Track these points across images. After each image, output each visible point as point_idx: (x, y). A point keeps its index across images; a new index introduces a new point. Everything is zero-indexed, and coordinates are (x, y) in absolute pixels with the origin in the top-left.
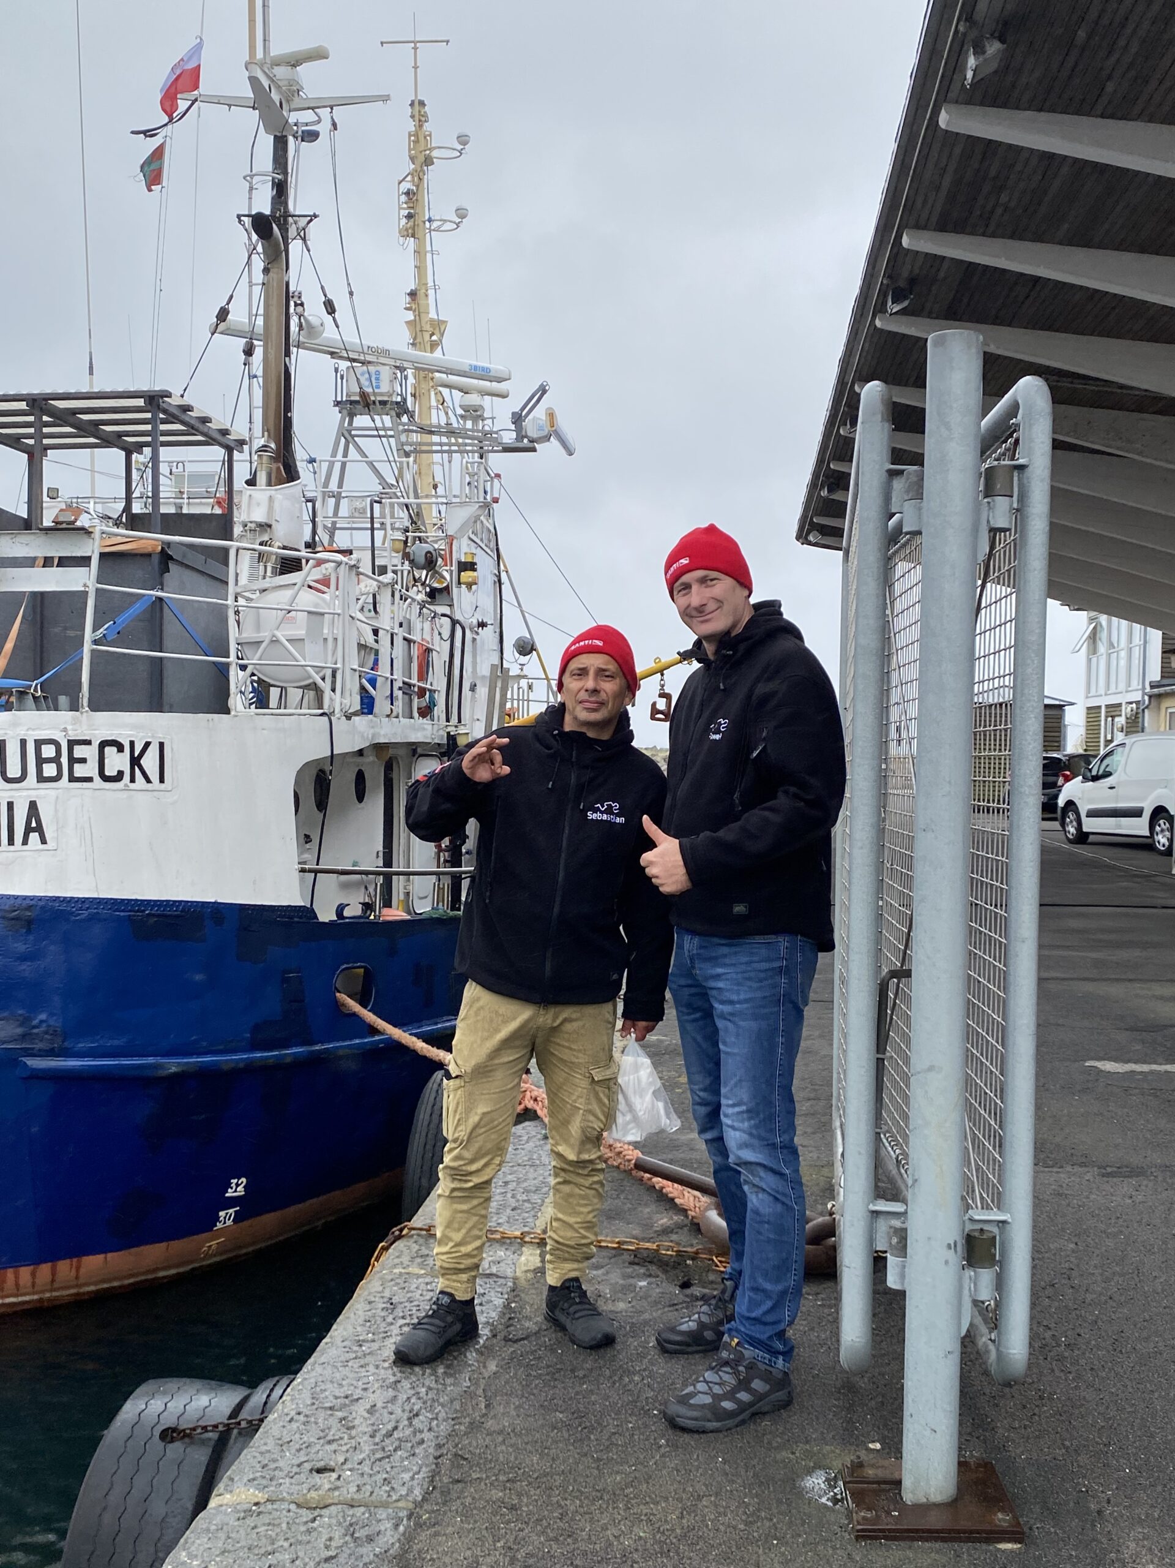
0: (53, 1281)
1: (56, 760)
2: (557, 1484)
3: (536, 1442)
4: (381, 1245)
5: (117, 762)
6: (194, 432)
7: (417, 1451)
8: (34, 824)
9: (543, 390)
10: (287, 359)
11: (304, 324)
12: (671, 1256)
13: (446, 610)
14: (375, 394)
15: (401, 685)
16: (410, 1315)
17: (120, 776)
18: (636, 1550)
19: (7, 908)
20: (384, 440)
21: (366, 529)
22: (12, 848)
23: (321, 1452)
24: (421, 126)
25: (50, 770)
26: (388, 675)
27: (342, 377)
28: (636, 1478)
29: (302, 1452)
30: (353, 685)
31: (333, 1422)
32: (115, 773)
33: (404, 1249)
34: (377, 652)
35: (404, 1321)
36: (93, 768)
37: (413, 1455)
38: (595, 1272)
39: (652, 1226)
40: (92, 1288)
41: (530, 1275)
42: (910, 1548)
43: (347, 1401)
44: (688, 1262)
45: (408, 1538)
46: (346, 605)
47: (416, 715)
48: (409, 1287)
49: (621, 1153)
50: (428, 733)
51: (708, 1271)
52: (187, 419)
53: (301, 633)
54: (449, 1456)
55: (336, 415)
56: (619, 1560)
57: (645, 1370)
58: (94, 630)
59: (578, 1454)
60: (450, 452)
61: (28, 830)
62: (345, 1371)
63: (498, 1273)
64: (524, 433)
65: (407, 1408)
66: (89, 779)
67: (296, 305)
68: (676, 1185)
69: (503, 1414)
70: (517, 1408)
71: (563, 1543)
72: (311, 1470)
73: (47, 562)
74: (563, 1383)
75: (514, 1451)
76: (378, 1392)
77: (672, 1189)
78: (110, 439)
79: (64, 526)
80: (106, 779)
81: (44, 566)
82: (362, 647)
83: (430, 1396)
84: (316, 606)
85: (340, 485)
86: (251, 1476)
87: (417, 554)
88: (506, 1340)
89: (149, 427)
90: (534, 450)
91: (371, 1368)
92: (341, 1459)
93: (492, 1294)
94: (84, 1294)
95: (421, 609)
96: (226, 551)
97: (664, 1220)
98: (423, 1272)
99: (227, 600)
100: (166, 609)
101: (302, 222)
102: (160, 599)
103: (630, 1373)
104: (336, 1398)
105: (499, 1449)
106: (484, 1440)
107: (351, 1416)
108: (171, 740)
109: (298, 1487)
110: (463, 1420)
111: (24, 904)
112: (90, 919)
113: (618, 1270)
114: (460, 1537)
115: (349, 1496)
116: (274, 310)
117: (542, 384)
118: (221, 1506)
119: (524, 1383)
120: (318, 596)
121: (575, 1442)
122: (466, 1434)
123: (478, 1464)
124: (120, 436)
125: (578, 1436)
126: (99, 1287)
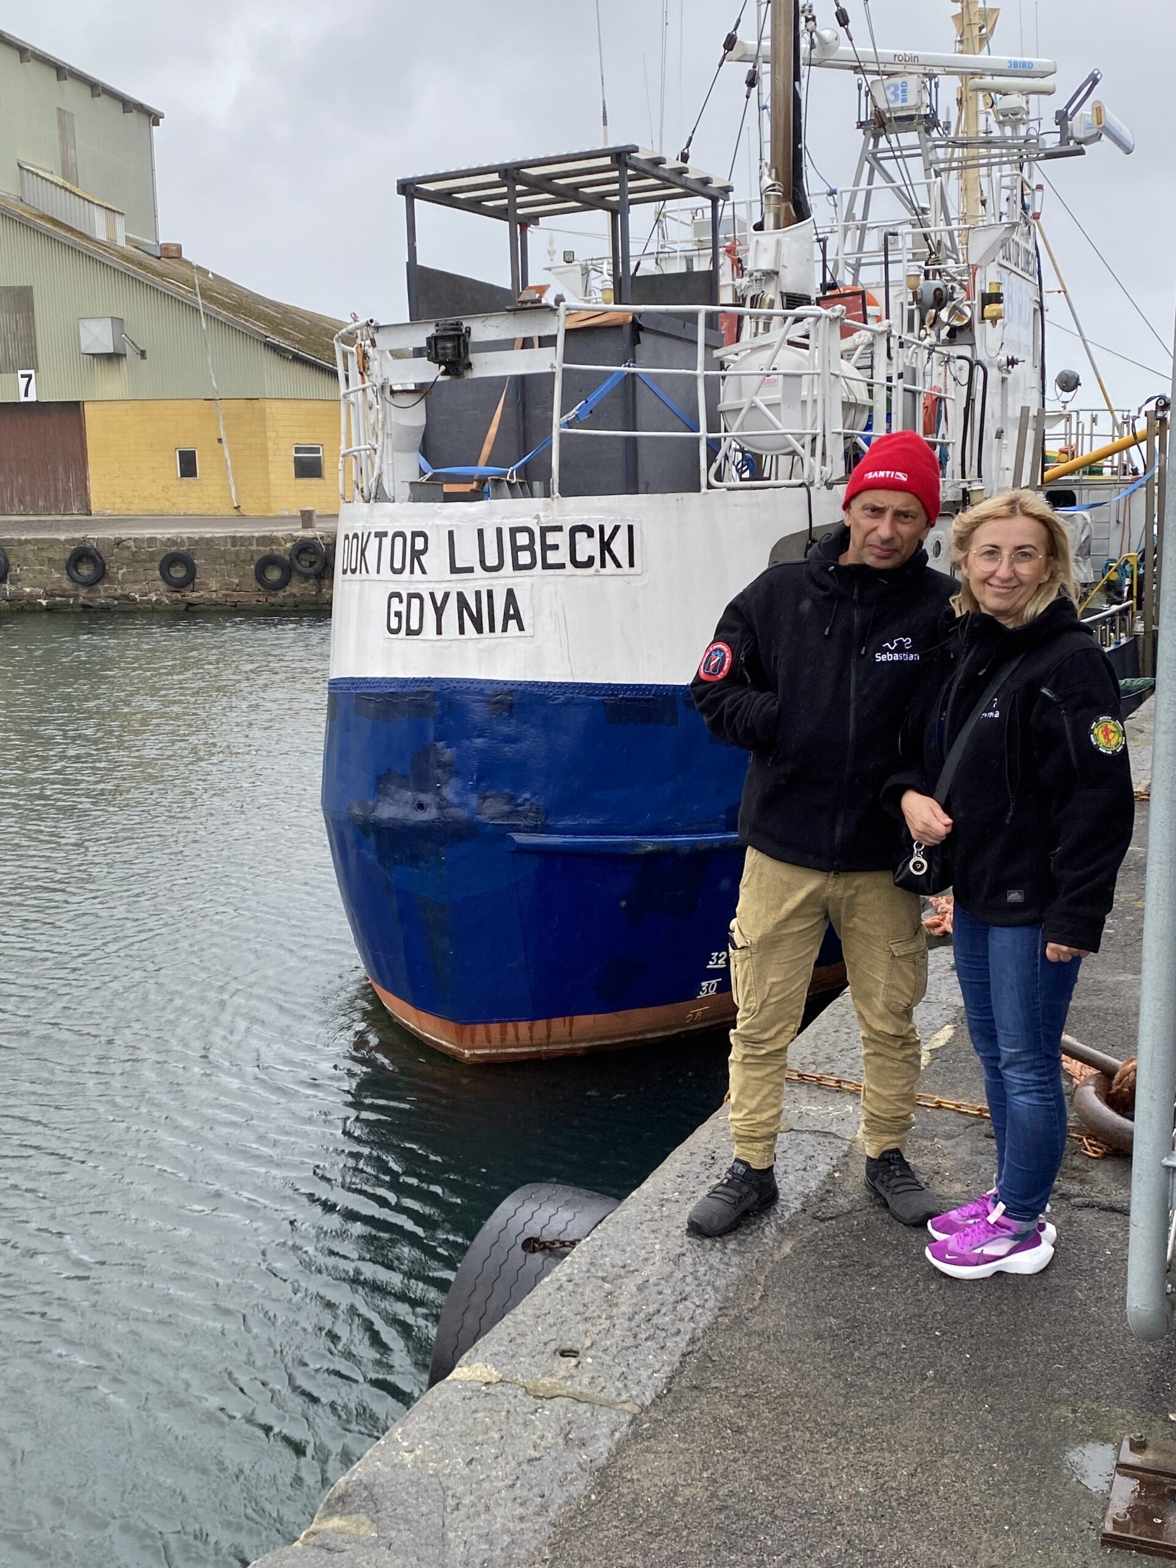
0: (549, 1036)
1: (530, 548)
2: (795, 1408)
3: (793, 1352)
5: (587, 547)
6: (668, 185)
7: (668, 1344)
8: (512, 612)
9: (1094, 80)
10: (797, 83)
11: (816, 40)
13: (965, 351)
14: (889, 110)
17: (590, 562)
18: (848, 1508)
19: (490, 692)
21: (879, 263)
22: (493, 634)
23: (573, 1330)
25: (524, 558)
27: (866, 94)
28: (882, 1414)
29: (555, 1328)
30: (837, 451)
31: (599, 1296)
32: (585, 559)
34: (871, 409)
36: (565, 556)
37: (662, 1348)
38: (943, 1142)
40: (583, 1045)
43: (623, 1272)
45: (620, 1449)
46: (826, 362)
52: (661, 173)
53: (776, 396)
54: (698, 1355)
55: (859, 137)
56: (822, 1518)
58: (564, 412)
59: (832, 1373)
60: (989, 165)
61: (507, 617)
62: (635, 1235)
63: (838, 1133)
64: (1069, 134)
65: (679, 1289)
66: (562, 566)
67: (807, 20)
69: (773, 1311)
70: (791, 1305)
71: (773, 1486)
72: (555, 1353)
73: (527, 343)
74: (852, 1280)
75: (765, 1360)
76: (658, 1265)
78: (591, 202)
79: (529, 305)
80: (577, 565)
81: (523, 348)
82: (848, 406)
83: (707, 1278)
84: (799, 366)
85: (865, 218)
86: (496, 1350)
87: (925, 293)
88: (815, 1217)
89: (617, 186)
90: (1081, 152)
91: (662, 1236)
92: (588, 1343)
93: (820, 1158)
94: (577, 1049)
95: (930, 354)
99: (696, 369)
100: (639, 385)
102: (634, 374)
104: (613, 1266)
105: (751, 1355)
106: (741, 1340)
107: (619, 1291)
108: (640, 522)
109: (534, 1370)
110: (732, 1312)
111: (506, 688)
112: (566, 703)
113: (969, 1143)
114: (669, 1458)
115: (579, 1388)
116: (782, 29)
117: (1093, 73)
118: (454, 1380)
119: (811, 1274)
120: (799, 353)
121: (834, 1358)
122: (729, 1328)
123: (724, 1369)
124: (603, 197)
125: (841, 1351)
126: (591, 1044)
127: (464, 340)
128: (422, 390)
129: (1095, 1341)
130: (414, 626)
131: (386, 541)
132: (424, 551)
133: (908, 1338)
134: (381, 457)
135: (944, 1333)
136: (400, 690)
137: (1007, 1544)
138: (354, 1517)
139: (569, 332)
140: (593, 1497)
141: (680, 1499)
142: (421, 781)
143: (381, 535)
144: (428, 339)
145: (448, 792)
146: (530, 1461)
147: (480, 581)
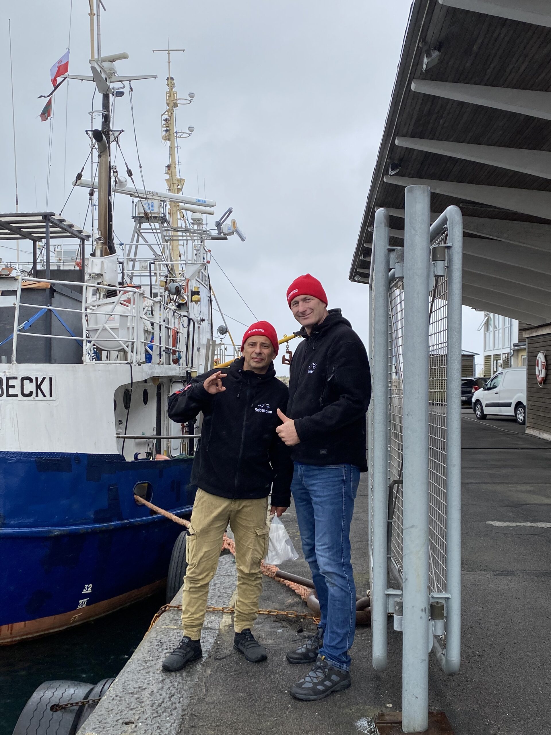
1: (1, 387)
2: (240, 727)
3: (230, 707)
4: (156, 615)
5: (29, 387)
6: (66, 232)
7: (173, 713)
9: (230, 211)
10: (110, 197)
11: (117, 181)
12: (293, 617)
13: (185, 313)
14: (151, 213)
15: (165, 349)
16: (170, 648)
17: (31, 394)
20: (156, 234)
23: (127, 714)
24: (172, 89)
26: (158, 344)
27: (136, 205)
28: (277, 723)
29: (118, 715)
30: (141, 349)
31: (133, 700)
32: (29, 393)
33: (167, 616)
34: (153, 334)
35: (167, 651)
36: (18, 390)
37: (171, 715)
38: (257, 626)
39: (284, 603)
40: (18, 638)
41: (227, 628)
43: (140, 690)
44: (302, 620)
46: (138, 312)
47: (172, 363)
48: (169, 635)
49: (269, 569)
50: (178, 371)
51: (311, 624)
52: (63, 226)
53: (117, 325)
54: (189, 715)
55: (133, 223)
57: (281, 672)
58: (19, 324)
59: (249, 712)
60: (187, 240)
62: (139, 676)
63: (212, 627)
64: (221, 231)
65: (169, 692)
66: (17, 396)
67: (114, 172)
68: (295, 584)
69: (214, 694)
70: (221, 691)
72: (122, 723)
74: (242, 679)
75: (219, 712)
76: (155, 685)
77: (293, 586)
78: (26, 236)
79: (4, 276)
80: (25, 395)
82: (146, 331)
83: (179, 686)
84: (124, 312)
85: (135, 256)
86: (94, 727)
87: (172, 288)
88: (216, 659)
89: (44, 230)
90: (226, 239)
91: (152, 674)
92: (137, 718)
93: (209, 637)
94: (14, 641)
95: (174, 313)
96: (81, 287)
97: (290, 600)
98: (176, 627)
99: (81, 310)
100: (53, 315)
101: (117, 134)
102: (50, 310)
103: (273, 673)
104: (135, 688)
105: (212, 711)
106: (205, 707)
107: (141, 697)
108: (55, 376)
110: (195, 698)
112: (16, 462)
113: (268, 625)
116: (103, 175)
117: (230, 208)
119: (224, 679)
120: (125, 308)
121: (248, 707)
122: (196, 704)
123: (202, 718)
124: (31, 234)
125: (250, 704)
126: (22, 638)
133: (275, 695)
139: (23, 290)
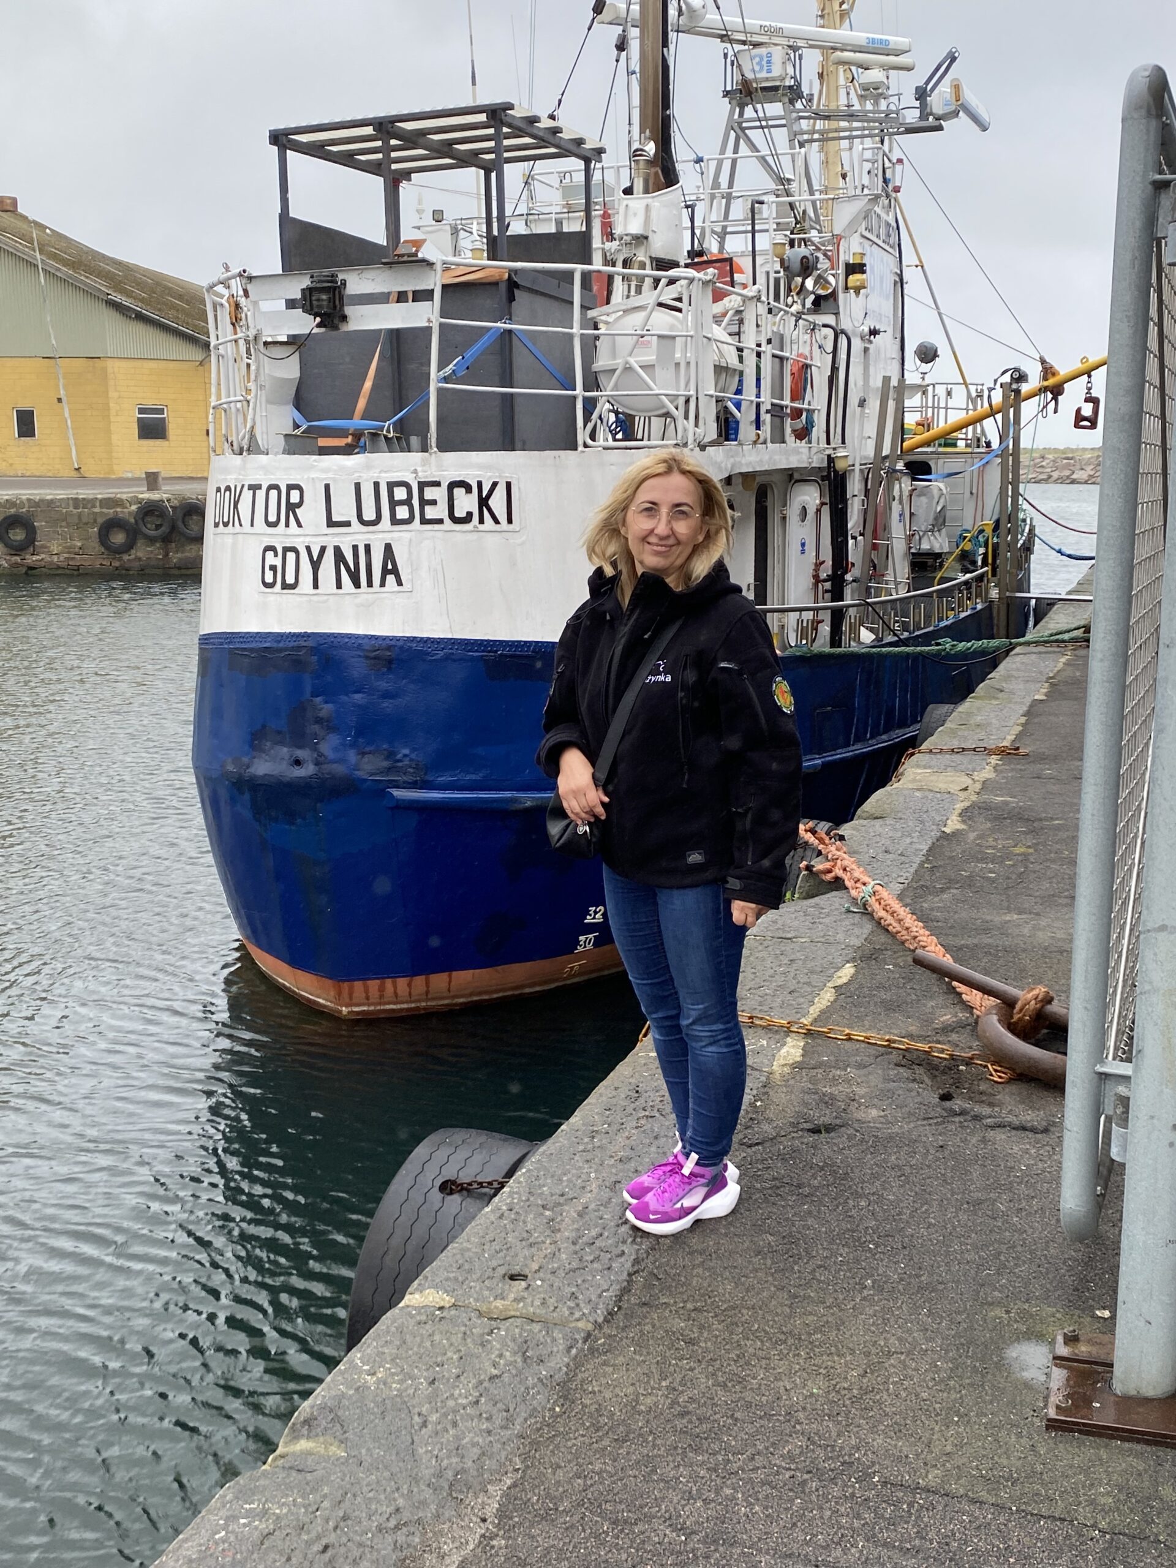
0: (427, 993)
1: (408, 502)
2: (743, 1319)
3: (735, 1267)
5: (466, 503)
6: (543, 144)
7: (613, 1265)
8: (390, 567)
9: (952, 58)
10: (665, 48)
11: (683, 8)
12: (945, 1059)
13: (830, 320)
14: (755, 80)
15: (769, 407)
17: (469, 516)
18: (804, 1409)
19: (369, 648)
21: (746, 232)
22: (371, 589)
23: (519, 1256)
25: (402, 512)
26: (753, 398)
27: (733, 63)
28: (828, 1322)
29: (501, 1254)
30: (709, 413)
31: (541, 1222)
32: (464, 515)
34: (741, 373)
36: (443, 511)
37: (609, 1269)
38: (856, 1072)
39: (932, 1023)
40: (461, 1000)
41: (787, 1070)
42: (1106, 1446)
43: (562, 1200)
44: (962, 1068)
45: (578, 1363)
46: (699, 325)
47: (788, 438)
49: (915, 937)
50: (805, 457)
51: (980, 1079)
52: (535, 131)
53: (650, 358)
54: (644, 1274)
56: (781, 1418)
57: (873, 1194)
58: (440, 368)
59: (775, 1286)
60: (851, 138)
61: (385, 572)
62: (570, 1166)
64: (929, 110)
65: (618, 1214)
66: (440, 521)
71: (730, 1391)
72: (504, 1276)
73: (401, 297)
75: (710, 1276)
76: (595, 1191)
78: (466, 159)
79: (405, 258)
80: (456, 520)
81: (398, 302)
82: (721, 370)
84: (672, 327)
85: (730, 185)
86: (445, 1277)
87: (791, 261)
89: (492, 144)
90: (939, 128)
91: (596, 1166)
92: (535, 1266)
94: (456, 1004)
95: (797, 321)
96: (569, 276)
97: (948, 1018)
99: (572, 328)
100: (515, 342)
102: (510, 331)
103: (858, 1196)
104: (552, 1195)
105: (695, 1272)
106: (684, 1258)
107: (559, 1218)
108: (518, 480)
109: (486, 1293)
111: (384, 644)
112: (445, 659)
113: (880, 1072)
114: (627, 1370)
115: (532, 1310)
117: (950, 51)
118: (408, 1306)
120: (672, 316)
121: (776, 1272)
122: (671, 1248)
123: (670, 1286)
124: (477, 154)
125: (782, 1265)
126: (470, 999)
127: (340, 292)
128: (294, 341)
129: (1019, 1249)
130: (290, 579)
131: (261, 494)
132: (300, 504)
133: (844, 1251)
134: (254, 409)
135: (877, 1246)
136: (275, 645)
137: (957, 1433)
138: (321, 1439)
139: (445, 287)
140: (557, 1409)
141: (643, 1408)
142: (298, 737)
143: (255, 488)
144: (303, 290)
145: (326, 748)
146: (492, 1378)
147: (358, 535)
